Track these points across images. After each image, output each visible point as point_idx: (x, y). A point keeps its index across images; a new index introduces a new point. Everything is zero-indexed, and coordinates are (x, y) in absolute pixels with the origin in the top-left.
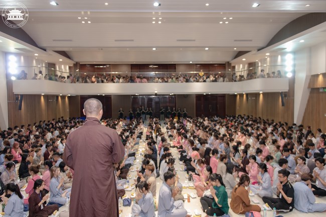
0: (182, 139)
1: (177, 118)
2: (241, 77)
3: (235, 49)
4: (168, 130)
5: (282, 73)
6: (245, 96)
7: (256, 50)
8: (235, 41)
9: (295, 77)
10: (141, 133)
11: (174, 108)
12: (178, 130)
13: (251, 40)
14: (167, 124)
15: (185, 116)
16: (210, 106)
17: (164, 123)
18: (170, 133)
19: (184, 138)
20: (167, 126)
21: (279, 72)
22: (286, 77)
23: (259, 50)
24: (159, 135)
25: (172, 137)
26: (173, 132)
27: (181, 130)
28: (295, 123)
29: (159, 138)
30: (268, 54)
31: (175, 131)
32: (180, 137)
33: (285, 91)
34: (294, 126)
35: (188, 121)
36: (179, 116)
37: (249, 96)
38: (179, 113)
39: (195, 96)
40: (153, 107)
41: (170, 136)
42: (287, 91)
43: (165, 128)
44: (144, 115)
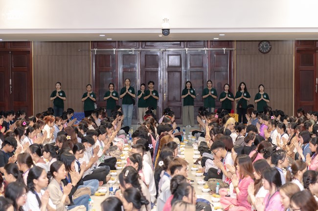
0: (258, 184)
1: (236, 115)
4: (205, 155)
10: (111, 163)
11: (227, 87)
12: (243, 151)
14: (203, 135)
15: (263, 110)
17: (194, 133)
18: (210, 164)
19: (265, 182)
20: (201, 139)
24: (165, 168)
25: (220, 176)
26: (222, 159)
27: (253, 153)
29: (166, 181)
31: (230, 157)
32: (248, 178)
35: (275, 124)
36: (244, 110)
38: (242, 102)
39: (292, 49)
40: (161, 82)
41: (213, 175)
43: (196, 147)
44: (131, 108)
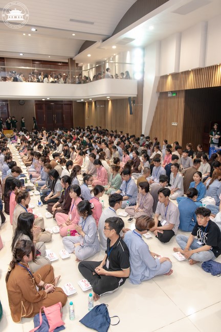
2: (87, 78)
3: (74, 35)
5: (131, 75)
6: (93, 103)
7: (101, 41)
8: (71, 20)
9: (144, 79)
13: (92, 23)
16: (54, 116)
21: (127, 72)
22: (134, 79)
23: (104, 41)
28: (143, 133)
30: (114, 47)
33: (134, 96)
34: (142, 138)
37: (97, 104)
39: (34, 103)
42: (136, 96)
